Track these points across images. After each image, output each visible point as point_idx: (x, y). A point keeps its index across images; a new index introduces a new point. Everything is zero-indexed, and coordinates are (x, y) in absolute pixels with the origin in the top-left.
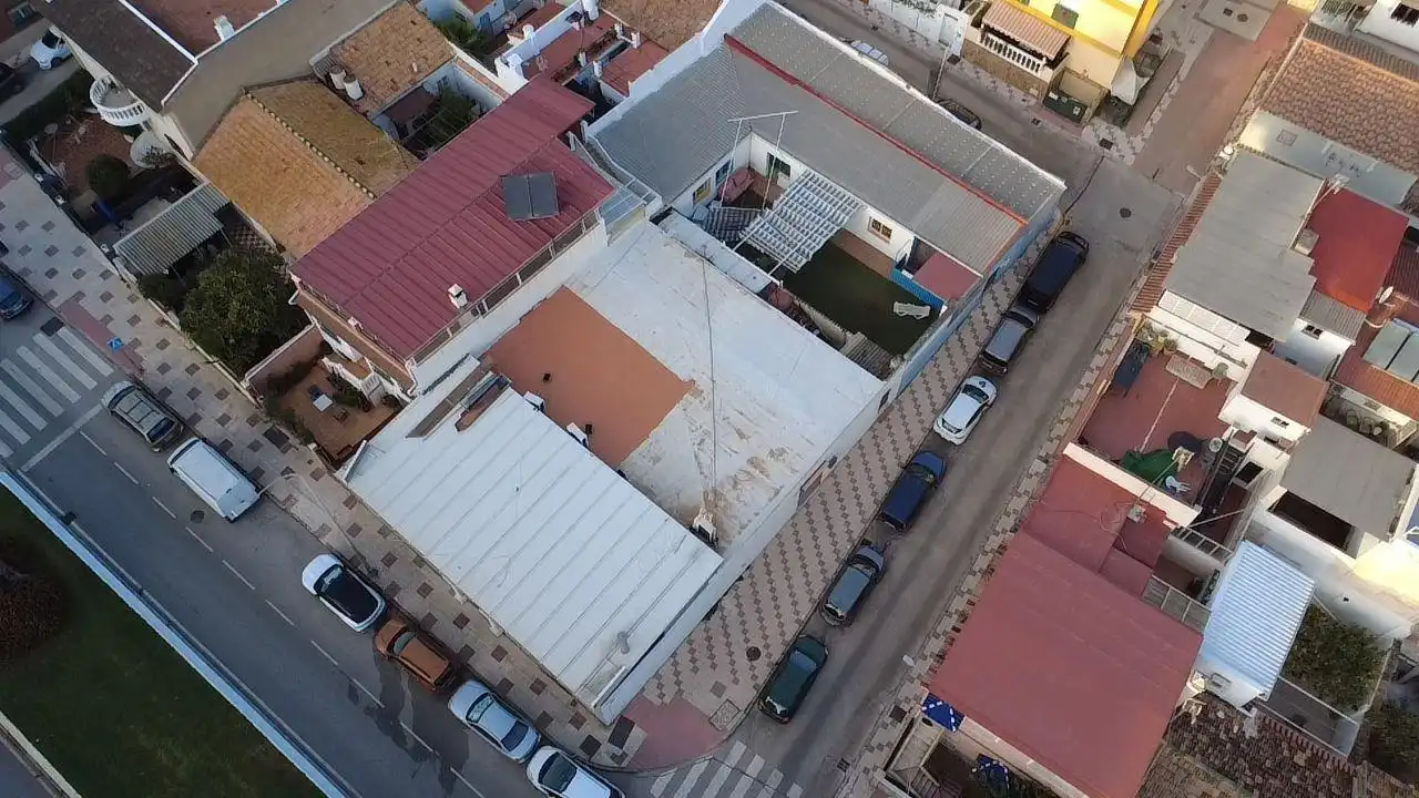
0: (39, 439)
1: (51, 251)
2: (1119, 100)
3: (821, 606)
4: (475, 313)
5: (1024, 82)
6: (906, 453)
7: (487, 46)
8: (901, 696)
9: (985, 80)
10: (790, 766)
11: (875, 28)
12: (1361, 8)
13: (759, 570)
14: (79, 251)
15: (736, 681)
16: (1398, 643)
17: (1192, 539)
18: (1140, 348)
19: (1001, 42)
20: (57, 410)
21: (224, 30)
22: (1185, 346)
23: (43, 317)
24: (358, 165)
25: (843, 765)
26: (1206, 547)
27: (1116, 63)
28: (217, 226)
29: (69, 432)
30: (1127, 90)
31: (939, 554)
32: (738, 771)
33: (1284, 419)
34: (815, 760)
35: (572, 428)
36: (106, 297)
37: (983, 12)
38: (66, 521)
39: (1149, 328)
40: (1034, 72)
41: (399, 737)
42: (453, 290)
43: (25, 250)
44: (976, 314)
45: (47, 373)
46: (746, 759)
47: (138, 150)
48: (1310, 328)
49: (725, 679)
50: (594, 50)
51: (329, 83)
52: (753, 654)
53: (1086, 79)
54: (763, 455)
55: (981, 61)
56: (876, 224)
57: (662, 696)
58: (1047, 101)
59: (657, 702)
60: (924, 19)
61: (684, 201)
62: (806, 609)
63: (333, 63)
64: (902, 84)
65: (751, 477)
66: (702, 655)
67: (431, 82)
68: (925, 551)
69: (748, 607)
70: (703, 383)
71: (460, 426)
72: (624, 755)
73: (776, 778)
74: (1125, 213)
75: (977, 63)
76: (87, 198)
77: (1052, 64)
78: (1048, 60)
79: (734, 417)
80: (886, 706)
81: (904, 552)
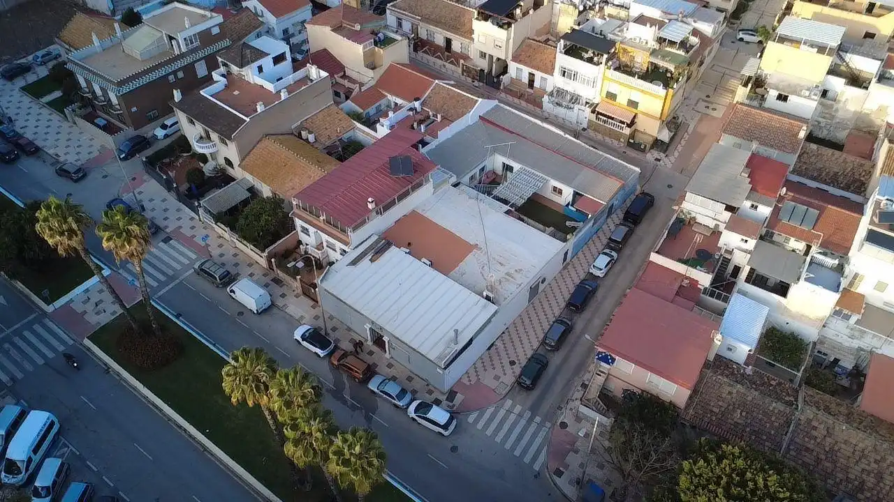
0: (162, 285)
1: (166, 210)
2: (662, 142)
3: (543, 343)
4: (377, 213)
5: (617, 136)
6: (577, 281)
7: (371, 123)
8: (585, 378)
9: (600, 137)
10: (534, 409)
11: (546, 118)
12: (763, 96)
13: (512, 330)
14: (178, 210)
15: (505, 374)
16: (815, 343)
17: (712, 295)
18: (680, 221)
19: (605, 118)
20: (170, 273)
21: (260, 108)
22: (700, 219)
23: (163, 236)
24: (319, 163)
25: (560, 408)
26: (718, 297)
27: (658, 123)
28: (249, 195)
29: (178, 281)
30: (665, 136)
31: (597, 322)
32: (509, 412)
33: (745, 238)
34: (546, 407)
35: (424, 260)
36: (193, 228)
37: (596, 107)
38: (177, 317)
39: (682, 211)
40: (621, 131)
41: (345, 402)
42: (370, 200)
43: (153, 210)
44: (605, 227)
45: (165, 258)
46: (513, 406)
47: (208, 168)
48: (752, 206)
49: (501, 374)
50: (421, 122)
51: (300, 136)
52: (512, 363)
53: (645, 134)
54: (512, 271)
55: (596, 129)
56: (555, 189)
57: (470, 381)
58: (629, 144)
59: (468, 383)
60: (569, 112)
61: (466, 179)
62: (536, 345)
63: (301, 128)
64: (562, 133)
65: (508, 280)
66: (487, 363)
67: (345, 136)
68: (590, 321)
69: (509, 345)
70: (482, 245)
71: (372, 260)
72: (454, 405)
73: (528, 414)
74: (670, 186)
75: (595, 130)
76: (184, 187)
77: (629, 126)
78: (627, 124)
79: (497, 258)
80: (578, 383)
81: (580, 322)
